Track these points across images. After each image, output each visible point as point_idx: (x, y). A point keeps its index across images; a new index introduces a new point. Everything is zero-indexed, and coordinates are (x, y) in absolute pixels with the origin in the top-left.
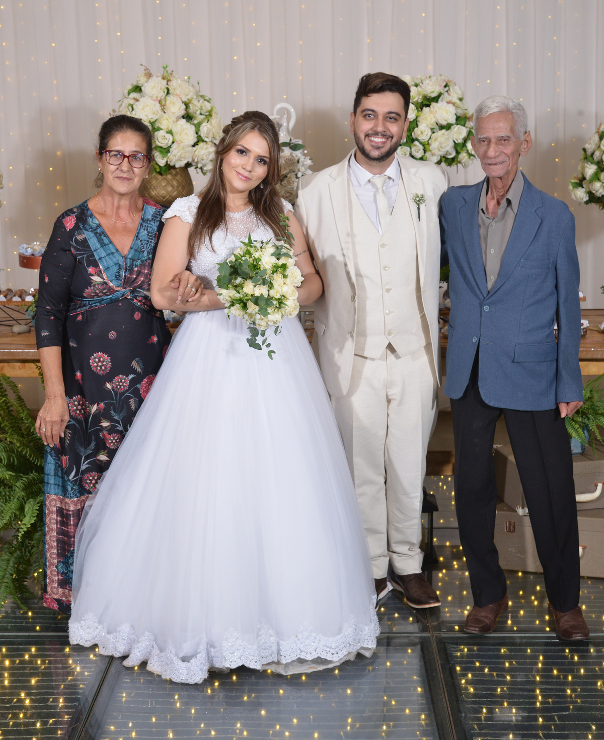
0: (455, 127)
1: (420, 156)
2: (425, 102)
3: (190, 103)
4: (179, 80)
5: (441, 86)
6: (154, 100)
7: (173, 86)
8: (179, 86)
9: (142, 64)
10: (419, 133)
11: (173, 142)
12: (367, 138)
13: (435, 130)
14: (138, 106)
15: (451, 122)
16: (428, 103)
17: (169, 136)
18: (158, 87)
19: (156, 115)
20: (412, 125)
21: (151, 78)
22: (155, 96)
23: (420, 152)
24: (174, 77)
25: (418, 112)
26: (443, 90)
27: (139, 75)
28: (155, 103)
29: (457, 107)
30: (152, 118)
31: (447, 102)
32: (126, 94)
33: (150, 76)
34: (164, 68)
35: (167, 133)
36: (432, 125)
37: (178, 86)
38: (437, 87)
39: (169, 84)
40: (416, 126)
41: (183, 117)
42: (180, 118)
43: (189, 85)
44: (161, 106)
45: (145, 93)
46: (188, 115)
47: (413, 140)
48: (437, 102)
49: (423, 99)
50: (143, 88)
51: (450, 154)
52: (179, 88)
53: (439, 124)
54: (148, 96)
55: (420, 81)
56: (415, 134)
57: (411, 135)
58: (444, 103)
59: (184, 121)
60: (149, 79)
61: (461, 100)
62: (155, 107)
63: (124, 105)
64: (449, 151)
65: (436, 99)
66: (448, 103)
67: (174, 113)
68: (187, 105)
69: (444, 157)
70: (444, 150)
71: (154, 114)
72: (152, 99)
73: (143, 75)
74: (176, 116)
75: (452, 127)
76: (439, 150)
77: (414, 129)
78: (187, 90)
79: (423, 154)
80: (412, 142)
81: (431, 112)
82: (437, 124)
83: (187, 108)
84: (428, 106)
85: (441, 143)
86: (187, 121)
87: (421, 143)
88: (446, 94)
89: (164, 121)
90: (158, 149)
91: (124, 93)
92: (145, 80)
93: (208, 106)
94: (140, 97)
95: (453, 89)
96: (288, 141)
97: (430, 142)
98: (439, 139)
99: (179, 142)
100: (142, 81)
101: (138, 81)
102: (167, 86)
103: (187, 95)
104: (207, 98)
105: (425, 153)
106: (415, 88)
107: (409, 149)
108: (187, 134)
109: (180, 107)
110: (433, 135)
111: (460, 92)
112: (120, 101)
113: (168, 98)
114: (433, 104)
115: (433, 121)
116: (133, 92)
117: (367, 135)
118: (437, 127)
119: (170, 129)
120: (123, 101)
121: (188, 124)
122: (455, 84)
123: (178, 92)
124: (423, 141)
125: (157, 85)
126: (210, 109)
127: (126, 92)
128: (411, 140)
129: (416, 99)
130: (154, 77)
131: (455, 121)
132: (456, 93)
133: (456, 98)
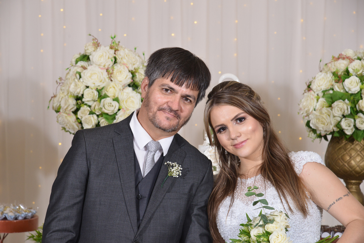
3: (136, 72)
4: (126, 50)
6: (102, 69)
7: (120, 55)
8: (127, 56)
9: (91, 34)
11: (119, 110)
14: (85, 74)
17: (115, 104)
18: (106, 56)
19: (103, 83)
20: (357, 98)
21: (99, 48)
22: (103, 64)
24: (122, 47)
25: (362, 84)
27: (88, 45)
28: (102, 71)
30: (99, 86)
32: (74, 63)
33: (98, 46)
34: (112, 38)
35: (114, 100)
37: (125, 56)
39: (116, 53)
40: (360, 98)
41: (129, 86)
42: (126, 86)
43: (136, 55)
44: (108, 74)
45: (93, 62)
46: (134, 84)
47: (357, 112)
50: (91, 57)
52: (126, 58)
54: (96, 64)
56: (359, 106)
57: (355, 107)
59: (131, 89)
60: (97, 48)
62: (102, 75)
63: (71, 73)
67: (121, 81)
68: (133, 74)
71: (101, 82)
72: (99, 67)
73: (92, 44)
74: (123, 84)
77: (358, 101)
78: (134, 60)
80: (357, 114)
83: (133, 77)
86: (134, 90)
89: (111, 89)
90: (104, 116)
91: (71, 62)
92: (93, 49)
94: (87, 65)
99: (125, 109)
100: (90, 50)
101: (85, 50)
102: (115, 55)
103: (134, 64)
106: (359, 61)
107: (353, 120)
108: (133, 102)
109: (127, 76)
112: (68, 68)
113: (115, 67)
116: (81, 60)
119: (116, 97)
120: (70, 70)
121: (134, 92)
123: (125, 61)
125: (105, 54)
127: (74, 61)
128: (355, 112)
129: (360, 72)
130: (102, 47)
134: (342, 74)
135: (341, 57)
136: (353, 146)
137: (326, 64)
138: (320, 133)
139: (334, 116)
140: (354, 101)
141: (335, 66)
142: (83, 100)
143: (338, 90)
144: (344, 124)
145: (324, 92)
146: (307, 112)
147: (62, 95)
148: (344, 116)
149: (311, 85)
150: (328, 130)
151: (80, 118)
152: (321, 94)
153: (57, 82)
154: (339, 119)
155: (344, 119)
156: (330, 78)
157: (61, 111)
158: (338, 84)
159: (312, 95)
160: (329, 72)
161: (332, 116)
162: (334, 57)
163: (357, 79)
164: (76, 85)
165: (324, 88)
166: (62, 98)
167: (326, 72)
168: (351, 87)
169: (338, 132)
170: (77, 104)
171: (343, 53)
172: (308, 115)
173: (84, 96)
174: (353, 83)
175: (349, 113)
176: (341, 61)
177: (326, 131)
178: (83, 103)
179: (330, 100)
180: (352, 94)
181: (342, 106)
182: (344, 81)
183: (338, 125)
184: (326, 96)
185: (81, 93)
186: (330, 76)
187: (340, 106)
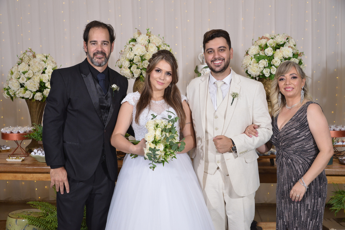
0: (293, 59)
2: (277, 47)
3: (160, 47)
4: (154, 36)
5: (285, 38)
6: (142, 46)
7: (152, 39)
9: (136, 28)
10: (275, 62)
12: (212, 63)
13: (282, 61)
14: (134, 49)
15: (291, 57)
16: (278, 47)
18: (144, 39)
19: (143, 53)
20: (271, 58)
21: (141, 35)
22: (143, 43)
24: (152, 34)
25: (274, 51)
27: (135, 34)
28: (143, 47)
29: (293, 49)
30: (141, 54)
31: (288, 47)
32: (128, 43)
34: (147, 30)
36: (281, 58)
37: (154, 39)
38: (283, 39)
40: (273, 58)
43: (159, 38)
44: (146, 48)
45: (138, 42)
47: (271, 65)
49: (276, 45)
50: (137, 40)
53: (284, 58)
54: (140, 44)
55: (274, 37)
57: (271, 63)
58: (287, 47)
61: (295, 45)
62: (143, 49)
63: (127, 48)
65: (283, 45)
67: (152, 52)
68: (158, 48)
73: (137, 33)
75: (291, 59)
77: (272, 60)
78: (158, 41)
80: (271, 67)
81: (281, 52)
82: (283, 57)
84: (279, 48)
87: (275, 67)
88: (287, 43)
89: (147, 56)
90: (144, 69)
92: (138, 36)
94: (135, 44)
95: (291, 40)
100: (136, 36)
101: (134, 36)
102: (149, 39)
103: (159, 43)
104: (168, 45)
106: (272, 40)
107: (269, 70)
109: (155, 49)
111: (294, 42)
113: (149, 45)
114: (281, 48)
115: (281, 56)
116: (132, 42)
117: (212, 61)
120: (126, 47)
122: (292, 38)
123: (154, 42)
124: (277, 66)
125: (144, 38)
127: (128, 42)
128: (270, 65)
129: (273, 45)
130: (142, 35)
131: (292, 56)
132: (292, 42)
133: (292, 44)
134: (264, 46)
135: (263, 38)
136: (269, 83)
137: (256, 41)
138: (253, 76)
139: (260, 68)
140: (270, 60)
141: (260, 42)
142: (134, 62)
143: (262, 54)
144: (265, 72)
145: (255, 55)
146: (246, 66)
147: (123, 60)
148: (265, 68)
149: (248, 52)
150: (257, 74)
151: (132, 71)
152: (253, 57)
153: (120, 53)
154: (262, 69)
156: (258, 48)
157: (122, 67)
158: (262, 51)
159: (249, 57)
160: (257, 46)
161: (258, 68)
162: (259, 38)
163: (271, 49)
164: (130, 54)
165: (254, 53)
166: (123, 61)
167: (256, 46)
168: (268, 53)
169: (262, 76)
170: (131, 63)
171: (264, 36)
172: (247, 67)
173: (134, 60)
174: (269, 51)
175: (267, 66)
176: (263, 40)
177: (256, 75)
178: (133, 63)
179: (258, 60)
180: (269, 56)
181: (264, 63)
182: (265, 50)
183: (262, 72)
184: (256, 57)
185: (132, 58)
186: (257, 47)
187: (263, 62)
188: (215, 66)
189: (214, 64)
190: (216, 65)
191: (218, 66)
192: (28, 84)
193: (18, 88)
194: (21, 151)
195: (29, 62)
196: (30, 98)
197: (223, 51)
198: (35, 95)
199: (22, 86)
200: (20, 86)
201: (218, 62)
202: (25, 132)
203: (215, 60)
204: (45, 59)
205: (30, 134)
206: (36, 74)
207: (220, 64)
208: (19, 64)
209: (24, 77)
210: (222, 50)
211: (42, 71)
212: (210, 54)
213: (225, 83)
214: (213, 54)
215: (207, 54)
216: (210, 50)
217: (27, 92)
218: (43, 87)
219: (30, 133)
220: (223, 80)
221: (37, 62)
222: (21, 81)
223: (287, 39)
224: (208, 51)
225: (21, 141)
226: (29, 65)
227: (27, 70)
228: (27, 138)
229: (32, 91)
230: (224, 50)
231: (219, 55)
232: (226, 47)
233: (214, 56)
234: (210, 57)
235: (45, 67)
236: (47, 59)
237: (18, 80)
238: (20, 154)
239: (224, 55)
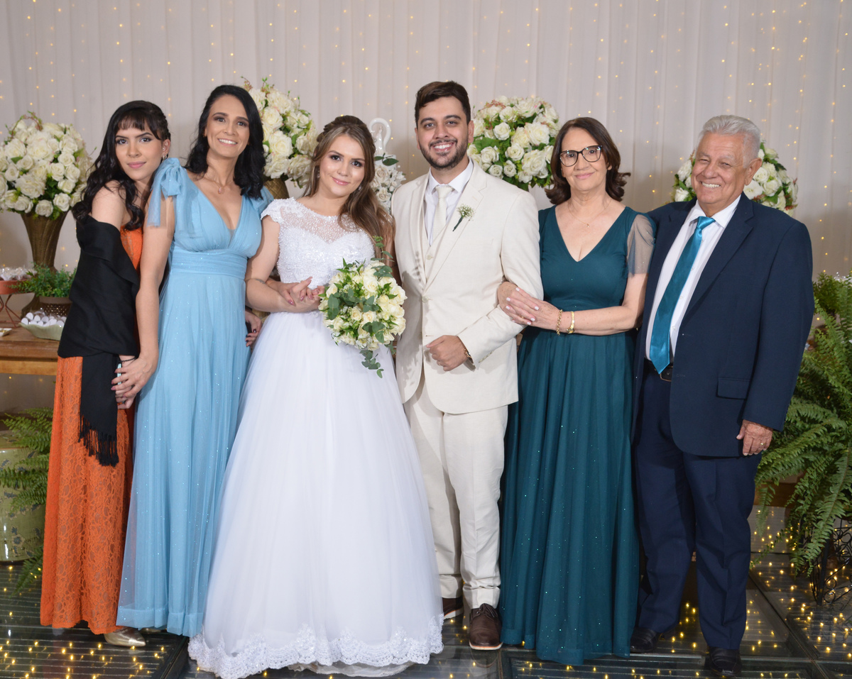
1: (513, 175)
2: (519, 123)
3: (287, 116)
4: (277, 93)
5: (536, 107)
7: (272, 98)
8: (278, 99)
9: (243, 76)
10: (512, 152)
11: (269, 154)
12: (432, 148)
13: (528, 150)
15: (544, 143)
16: (522, 123)
18: (257, 98)
20: (506, 144)
23: (512, 171)
24: (273, 90)
25: (512, 131)
26: (538, 111)
29: (551, 128)
34: (264, 80)
36: (526, 144)
37: (276, 99)
38: (532, 108)
39: (268, 96)
40: (509, 145)
41: (280, 129)
42: (278, 129)
43: (289, 99)
46: (285, 128)
47: (506, 159)
48: (532, 122)
49: (518, 119)
51: (542, 175)
52: (277, 101)
55: (515, 102)
56: (508, 153)
57: (504, 153)
58: (539, 124)
59: (281, 133)
61: (555, 121)
64: (542, 171)
65: (531, 120)
66: (542, 123)
67: (272, 124)
68: (284, 117)
69: (536, 177)
70: (536, 170)
74: (276, 127)
75: (545, 147)
76: (531, 170)
77: (507, 148)
78: (285, 104)
79: (515, 173)
80: (505, 161)
81: (525, 132)
82: (530, 144)
83: (284, 120)
84: (522, 126)
85: (533, 163)
86: (284, 134)
87: (513, 162)
88: (541, 115)
93: (305, 120)
95: (547, 110)
96: (382, 156)
97: (522, 161)
98: (531, 159)
99: (275, 153)
102: (266, 98)
103: (285, 108)
104: (306, 113)
105: (517, 172)
106: (510, 107)
107: (501, 167)
108: (283, 146)
109: (278, 120)
110: (526, 155)
111: (554, 114)
113: (266, 110)
114: (528, 125)
115: (527, 141)
117: (431, 145)
118: (531, 147)
121: (285, 136)
122: (551, 106)
123: (276, 104)
124: (516, 160)
126: (307, 122)
128: (503, 159)
129: (511, 119)
130: (254, 90)
131: (548, 142)
132: (551, 115)
133: (551, 119)
134: (493, 120)
135: (494, 103)
137: (479, 111)
139: (483, 163)
140: (503, 147)
141: (487, 112)
143: (489, 136)
148: (493, 163)
154: (488, 166)
155: (493, 166)
156: (482, 125)
158: (489, 131)
161: (480, 163)
162: (487, 104)
163: (507, 126)
167: (478, 119)
168: (500, 134)
171: (496, 99)
174: (502, 130)
175: (498, 159)
176: (493, 107)
179: (480, 147)
180: (502, 141)
182: (494, 128)
184: (477, 142)
186: (481, 122)
187: (489, 153)
188: (438, 154)
189: (437, 150)
190: (440, 152)
191: (445, 155)
192: (22, 183)
193: (3, 190)
194: (7, 316)
195: (26, 140)
196: (26, 212)
197: (453, 124)
198: (38, 206)
199: (11, 186)
200: (7, 187)
201: (442, 147)
202: (14, 279)
203: (438, 141)
204: (59, 134)
205: (22, 283)
206: (39, 163)
207: (446, 151)
208: (6, 144)
209: (15, 169)
210: (451, 123)
211: (51, 159)
212: (428, 130)
213: (453, 190)
214: (434, 130)
215: (421, 130)
216: (428, 122)
217: (21, 199)
218: (54, 190)
219: (23, 281)
220: (450, 184)
221: (41, 139)
222: (10, 177)
223: (540, 108)
224: (422, 123)
225: (7, 296)
226: (26, 145)
227: (22, 156)
228: (18, 291)
229: (32, 198)
230: (456, 123)
231: (446, 131)
232: (460, 116)
233: (436, 133)
234: (429, 136)
235: (58, 150)
236: (65, 133)
237: (3, 173)
238: (5, 322)
239: (456, 132)
